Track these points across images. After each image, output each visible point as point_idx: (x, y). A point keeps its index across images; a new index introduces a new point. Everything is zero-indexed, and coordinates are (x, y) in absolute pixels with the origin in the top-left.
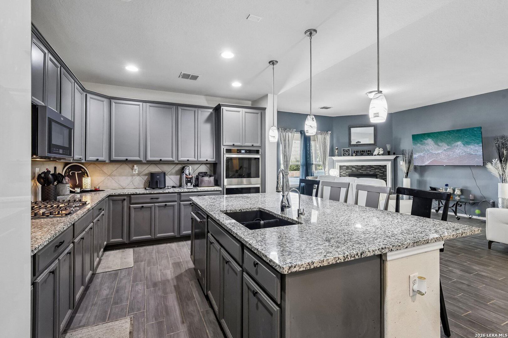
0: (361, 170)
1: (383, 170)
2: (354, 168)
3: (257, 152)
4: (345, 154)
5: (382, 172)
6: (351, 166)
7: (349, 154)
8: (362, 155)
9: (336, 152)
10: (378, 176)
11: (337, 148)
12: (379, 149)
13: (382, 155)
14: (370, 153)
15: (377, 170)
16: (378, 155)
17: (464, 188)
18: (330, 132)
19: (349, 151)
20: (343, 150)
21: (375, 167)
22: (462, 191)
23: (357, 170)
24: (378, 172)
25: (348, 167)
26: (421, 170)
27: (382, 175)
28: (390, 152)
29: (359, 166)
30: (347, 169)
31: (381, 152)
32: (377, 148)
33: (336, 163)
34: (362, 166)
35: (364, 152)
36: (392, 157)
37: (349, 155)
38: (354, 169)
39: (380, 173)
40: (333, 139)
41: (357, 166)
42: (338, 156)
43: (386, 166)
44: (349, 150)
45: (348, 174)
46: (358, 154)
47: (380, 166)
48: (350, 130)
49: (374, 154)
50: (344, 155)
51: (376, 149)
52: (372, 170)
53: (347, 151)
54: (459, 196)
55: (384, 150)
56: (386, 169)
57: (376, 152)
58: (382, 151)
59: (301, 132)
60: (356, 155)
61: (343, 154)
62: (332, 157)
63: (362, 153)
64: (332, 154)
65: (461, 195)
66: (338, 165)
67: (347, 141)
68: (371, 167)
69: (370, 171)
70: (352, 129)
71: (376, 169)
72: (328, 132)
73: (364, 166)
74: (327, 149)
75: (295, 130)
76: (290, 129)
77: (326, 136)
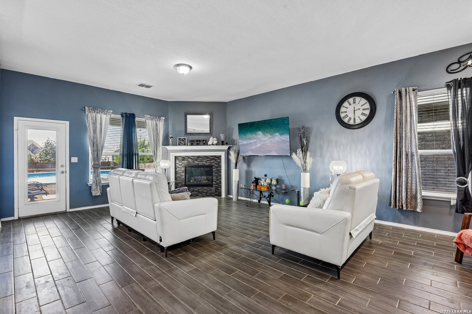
0: (197, 161)
1: (218, 160)
2: (190, 158)
4: (181, 143)
5: (217, 162)
6: (187, 157)
7: (185, 143)
8: (198, 144)
9: (171, 141)
10: (214, 167)
11: (171, 136)
12: (213, 138)
13: (217, 144)
14: (205, 143)
15: (212, 161)
16: (212, 145)
17: (279, 178)
18: (164, 118)
19: (185, 141)
20: (179, 139)
21: (211, 157)
22: (277, 181)
23: (193, 162)
24: (214, 163)
25: (184, 158)
26: (249, 160)
27: (217, 165)
28: (223, 141)
29: (195, 157)
30: (183, 160)
31: (215, 142)
32: (212, 138)
33: (171, 153)
34: (199, 157)
35: (200, 141)
36: (226, 147)
37: (185, 145)
38: (190, 160)
39: (216, 164)
40: (169, 126)
41: (194, 156)
42: (173, 145)
43: (220, 156)
44: (185, 139)
45: (184, 165)
46: (194, 144)
47: (215, 156)
48: (186, 117)
49: (209, 144)
50: (179, 145)
52: (208, 160)
53: (183, 140)
54: (275, 186)
55: (217, 140)
56: (221, 160)
57: (210, 142)
58: (216, 140)
59: (121, 115)
60: (192, 144)
61: (179, 143)
62: (166, 147)
63: (198, 143)
64: (166, 143)
65: (276, 185)
66: (172, 156)
67: (183, 128)
68: (207, 157)
70: (188, 116)
71: (211, 159)
72: (161, 118)
73: (200, 156)
74: (159, 137)
75: (112, 111)
76: (103, 109)
77: (158, 122)
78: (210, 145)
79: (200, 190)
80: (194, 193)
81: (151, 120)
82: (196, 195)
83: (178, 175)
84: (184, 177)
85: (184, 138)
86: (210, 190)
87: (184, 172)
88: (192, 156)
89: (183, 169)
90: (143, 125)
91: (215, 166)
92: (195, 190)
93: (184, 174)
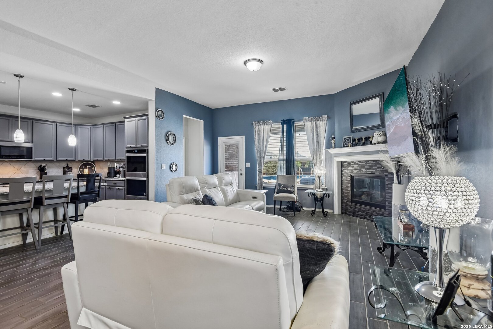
0: (364, 168)
3: (144, 151)
4: (346, 144)
6: (353, 162)
7: (350, 144)
8: (363, 144)
10: (387, 178)
18: (326, 116)
19: (350, 140)
20: (344, 139)
23: (360, 169)
25: (349, 164)
29: (363, 162)
30: (349, 167)
33: (334, 158)
35: (365, 139)
37: (350, 146)
40: (335, 124)
41: (360, 162)
45: (350, 173)
46: (359, 144)
48: (351, 107)
50: (344, 146)
51: (375, 134)
52: (378, 168)
53: (348, 140)
59: (281, 122)
61: (344, 144)
62: (329, 150)
63: (363, 142)
64: (329, 146)
66: (335, 161)
67: (349, 124)
68: (376, 163)
69: (376, 169)
70: (354, 106)
72: (323, 116)
73: (368, 161)
74: (319, 139)
75: (271, 121)
76: (264, 121)
77: (319, 123)
78: (375, 144)
79: (368, 211)
80: (361, 213)
81: (310, 121)
82: (363, 217)
83: (344, 186)
84: (350, 189)
85: (349, 138)
86: (381, 213)
87: (350, 182)
88: (358, 161)
89: (349, 178)
90: (302, 129)
91: (389, 176)
92: (362, 209)
93: (350, 185)
